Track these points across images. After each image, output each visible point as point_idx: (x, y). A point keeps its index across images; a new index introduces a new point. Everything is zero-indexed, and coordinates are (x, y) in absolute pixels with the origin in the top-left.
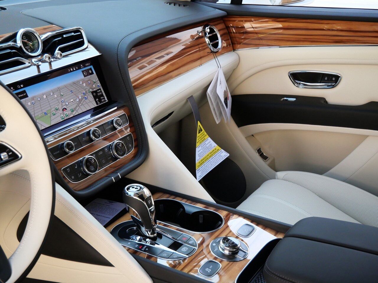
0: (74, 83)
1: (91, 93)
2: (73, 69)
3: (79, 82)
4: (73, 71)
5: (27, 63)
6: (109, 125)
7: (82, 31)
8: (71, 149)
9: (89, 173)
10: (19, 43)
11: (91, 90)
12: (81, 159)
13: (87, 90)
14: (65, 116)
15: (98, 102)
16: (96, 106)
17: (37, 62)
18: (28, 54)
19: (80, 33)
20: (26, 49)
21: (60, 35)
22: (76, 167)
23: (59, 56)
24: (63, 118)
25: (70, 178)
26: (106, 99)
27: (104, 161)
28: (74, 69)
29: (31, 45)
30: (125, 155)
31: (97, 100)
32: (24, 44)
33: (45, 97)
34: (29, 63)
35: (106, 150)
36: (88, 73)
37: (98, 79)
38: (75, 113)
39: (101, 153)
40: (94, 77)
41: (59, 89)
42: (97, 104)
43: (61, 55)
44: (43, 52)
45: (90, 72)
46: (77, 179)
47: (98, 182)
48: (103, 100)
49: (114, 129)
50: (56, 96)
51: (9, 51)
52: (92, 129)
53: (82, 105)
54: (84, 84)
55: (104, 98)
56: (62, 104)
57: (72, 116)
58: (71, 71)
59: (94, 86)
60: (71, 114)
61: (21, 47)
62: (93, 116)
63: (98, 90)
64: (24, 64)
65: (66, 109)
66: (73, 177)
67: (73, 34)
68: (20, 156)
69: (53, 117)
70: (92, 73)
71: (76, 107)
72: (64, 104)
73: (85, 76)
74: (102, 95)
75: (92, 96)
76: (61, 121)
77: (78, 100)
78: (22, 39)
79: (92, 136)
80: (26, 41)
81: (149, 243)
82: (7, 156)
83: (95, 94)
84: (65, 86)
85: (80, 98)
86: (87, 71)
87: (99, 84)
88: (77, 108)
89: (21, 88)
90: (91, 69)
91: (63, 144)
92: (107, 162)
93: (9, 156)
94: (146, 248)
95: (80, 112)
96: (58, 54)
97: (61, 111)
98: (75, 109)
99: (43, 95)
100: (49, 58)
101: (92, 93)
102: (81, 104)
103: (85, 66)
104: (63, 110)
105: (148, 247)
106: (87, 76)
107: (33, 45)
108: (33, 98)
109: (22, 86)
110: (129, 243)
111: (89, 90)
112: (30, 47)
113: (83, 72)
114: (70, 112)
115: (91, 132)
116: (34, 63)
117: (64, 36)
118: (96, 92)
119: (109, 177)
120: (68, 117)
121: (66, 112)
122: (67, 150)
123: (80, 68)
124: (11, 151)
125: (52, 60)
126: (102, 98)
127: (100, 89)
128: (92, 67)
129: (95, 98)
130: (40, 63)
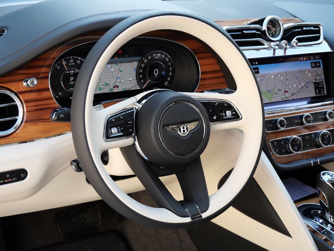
0: (301, 71)
1: (313, 83)
2: (303, 59)
3: (305, 71)
4: (303, 60)
5: (266, 45)
6: (321, 115)
7: (321, 27)
8: (282, 126)
9: (292, 151)
10: (264, 27)
11: (314, 81)
12: (289, 137)
13: (311, 80)
14: (285, 97)
15: (317, 93)
16: (315, 95)
17: (275, 46)
18: (269, 38)
19: (318, 29)
20: (268, 33)
21: (301, 27)
22: (282, 143)
23: (295, 44)
24: (283, 99)
25: (275, 150)
26: (325, 92)
27: (308, 145)
28: (305, 59)
29: (274, 31)
30: (329, 146)
31: (317, 91)
32: (269, 29)
33: (273, 77)
34: (268, 45)
35: (313, 136)
36: (315, 65)
37: (323, 73)
38: (294, 97)
39: (307, 137)
40: (320, 70)
41: (286, 73)
42: (316, 94)
43: (297, 44)
44: (282, 39)
45: (318, 64)
46: (280, 153)
47: (298, 162)
48: (322, 92)
49: (326, 119)
50: (282, 78)
51: (254, 32)
52: (306, 114)
53: (303, 91)
54: (310, 75)
55: (324, 91)
56: (285, 87)
57: (291, 99)
58: (301, 60)
59: (318, 78)
60: (291, 97)
61: (265, 31)
62: (309, 103)
63: (320, 82)
64: (264, 45)
65: (287, 92)
66: (277, 150)
67: (312, 28)
68: (241, 117)
69: (274, 96)
70: (320, 66)
71: (297, 92)
72: (287, 87)
73: (312, 67)
74: (323, 88)
75: (313, 86)
76: (281, 100)
77: (300, 87)
78: (268, 24)
79: (304, 120)
80: (270, 26)
81: (330, 228)
82: (231, 114)
83: (316, 85)
84: (293, 72)
85: (302, 85)
86: (315, 63)
87: (323, 77)
88: (297, 94)
89: (256, 65)
90: (319, 62)
91: (277, 120)
92: (311, 147)
93: (232, 115)
94: (325, 231)
95: (299, 97)
96: (294, 42)
97: (283, 93)
98: (295, 93)
99: (272, 75)
100: (286, 44)
101: (315, 83)
102: (301, 91)
103: (315, 59)
104: (285, 92)
105: (327, 231)
106: (315, 67)
107: (275, 32)
108: (262, 76)
109: (257, 63)
110: (311, 222)
111: (312, 80)
112: (273, 32)
113: (311, 63)
114: (290, 95)
115: (304, 117)
116: (272, 46)
117: (304, 29)
118: (318, 83)
119: (309, 160)
120: (287, 99)
121: (287, 95)
122: (279, 126)
123: (309, 59)
124: (235, 111)
125: (288, 47)
126: (322, 90)
127: (322, 82)
128: (321, 61)
129: (316, 88)
130: (277, 47)
